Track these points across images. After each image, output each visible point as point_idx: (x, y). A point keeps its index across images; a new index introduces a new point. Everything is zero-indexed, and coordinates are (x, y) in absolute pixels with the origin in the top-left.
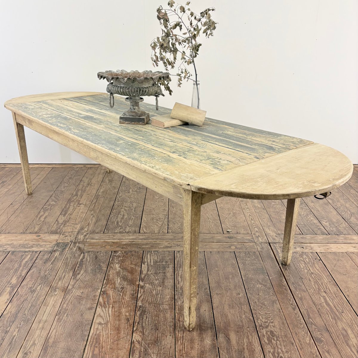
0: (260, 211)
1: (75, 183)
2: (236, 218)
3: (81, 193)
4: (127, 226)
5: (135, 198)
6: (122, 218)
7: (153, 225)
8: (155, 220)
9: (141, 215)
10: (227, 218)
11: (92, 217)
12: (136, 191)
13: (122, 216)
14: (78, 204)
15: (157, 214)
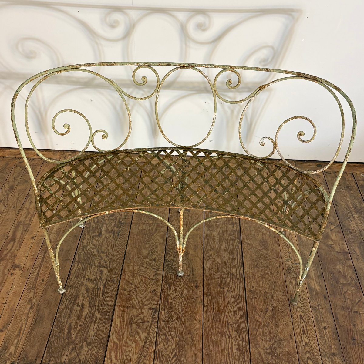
0: (318, 305)
1: (15, 203)
2: (277, 326)
3: (22, 232)
4: (85, 341)
5: (107, 253)
6: (79, 317)
7: (130, 343)
8: (134, 326)
9: (112, 308)
10: (260, 323)
11: (28, 309)
12: (113, 232)
13: (79, 308)
14: (12, 266)
15: (141, 307)
